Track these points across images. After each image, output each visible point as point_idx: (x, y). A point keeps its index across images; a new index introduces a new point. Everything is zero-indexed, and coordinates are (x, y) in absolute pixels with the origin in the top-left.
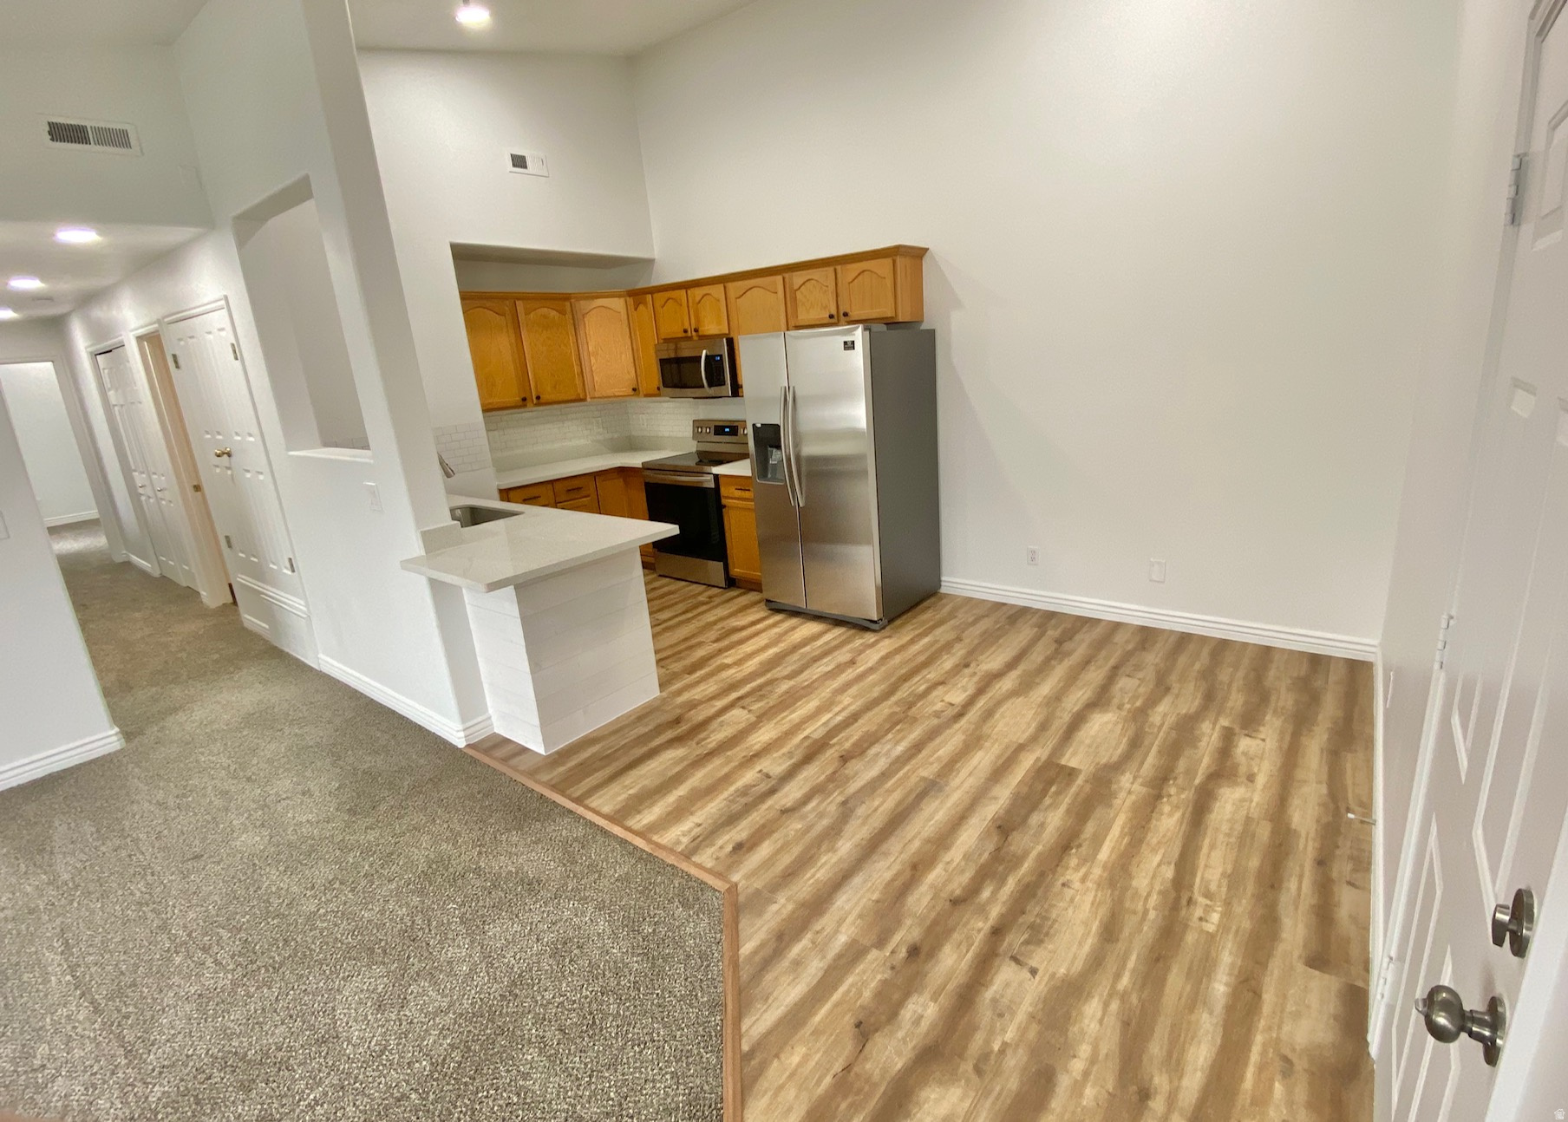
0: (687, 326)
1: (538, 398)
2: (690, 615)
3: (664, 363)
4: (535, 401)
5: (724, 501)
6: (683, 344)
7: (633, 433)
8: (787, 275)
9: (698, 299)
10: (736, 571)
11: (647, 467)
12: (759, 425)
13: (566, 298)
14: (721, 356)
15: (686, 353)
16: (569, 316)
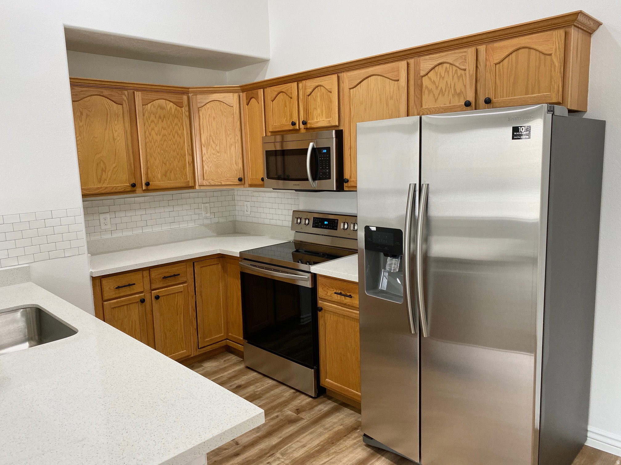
0: (295, 119)
1: (147, 184)
2: (274, 440)
3: (269, 154)
4: (144, 188)
5: (320, 303)
6: (289, 137)
7: (238, 218)
8: (411, 61)
9: (309, 91)
10: (328, 382)
11: (244, 256)
12: (374, 229)
13: (184, 91)
14: (328, 149)
15: (290, 146)
16: (185, 109)
